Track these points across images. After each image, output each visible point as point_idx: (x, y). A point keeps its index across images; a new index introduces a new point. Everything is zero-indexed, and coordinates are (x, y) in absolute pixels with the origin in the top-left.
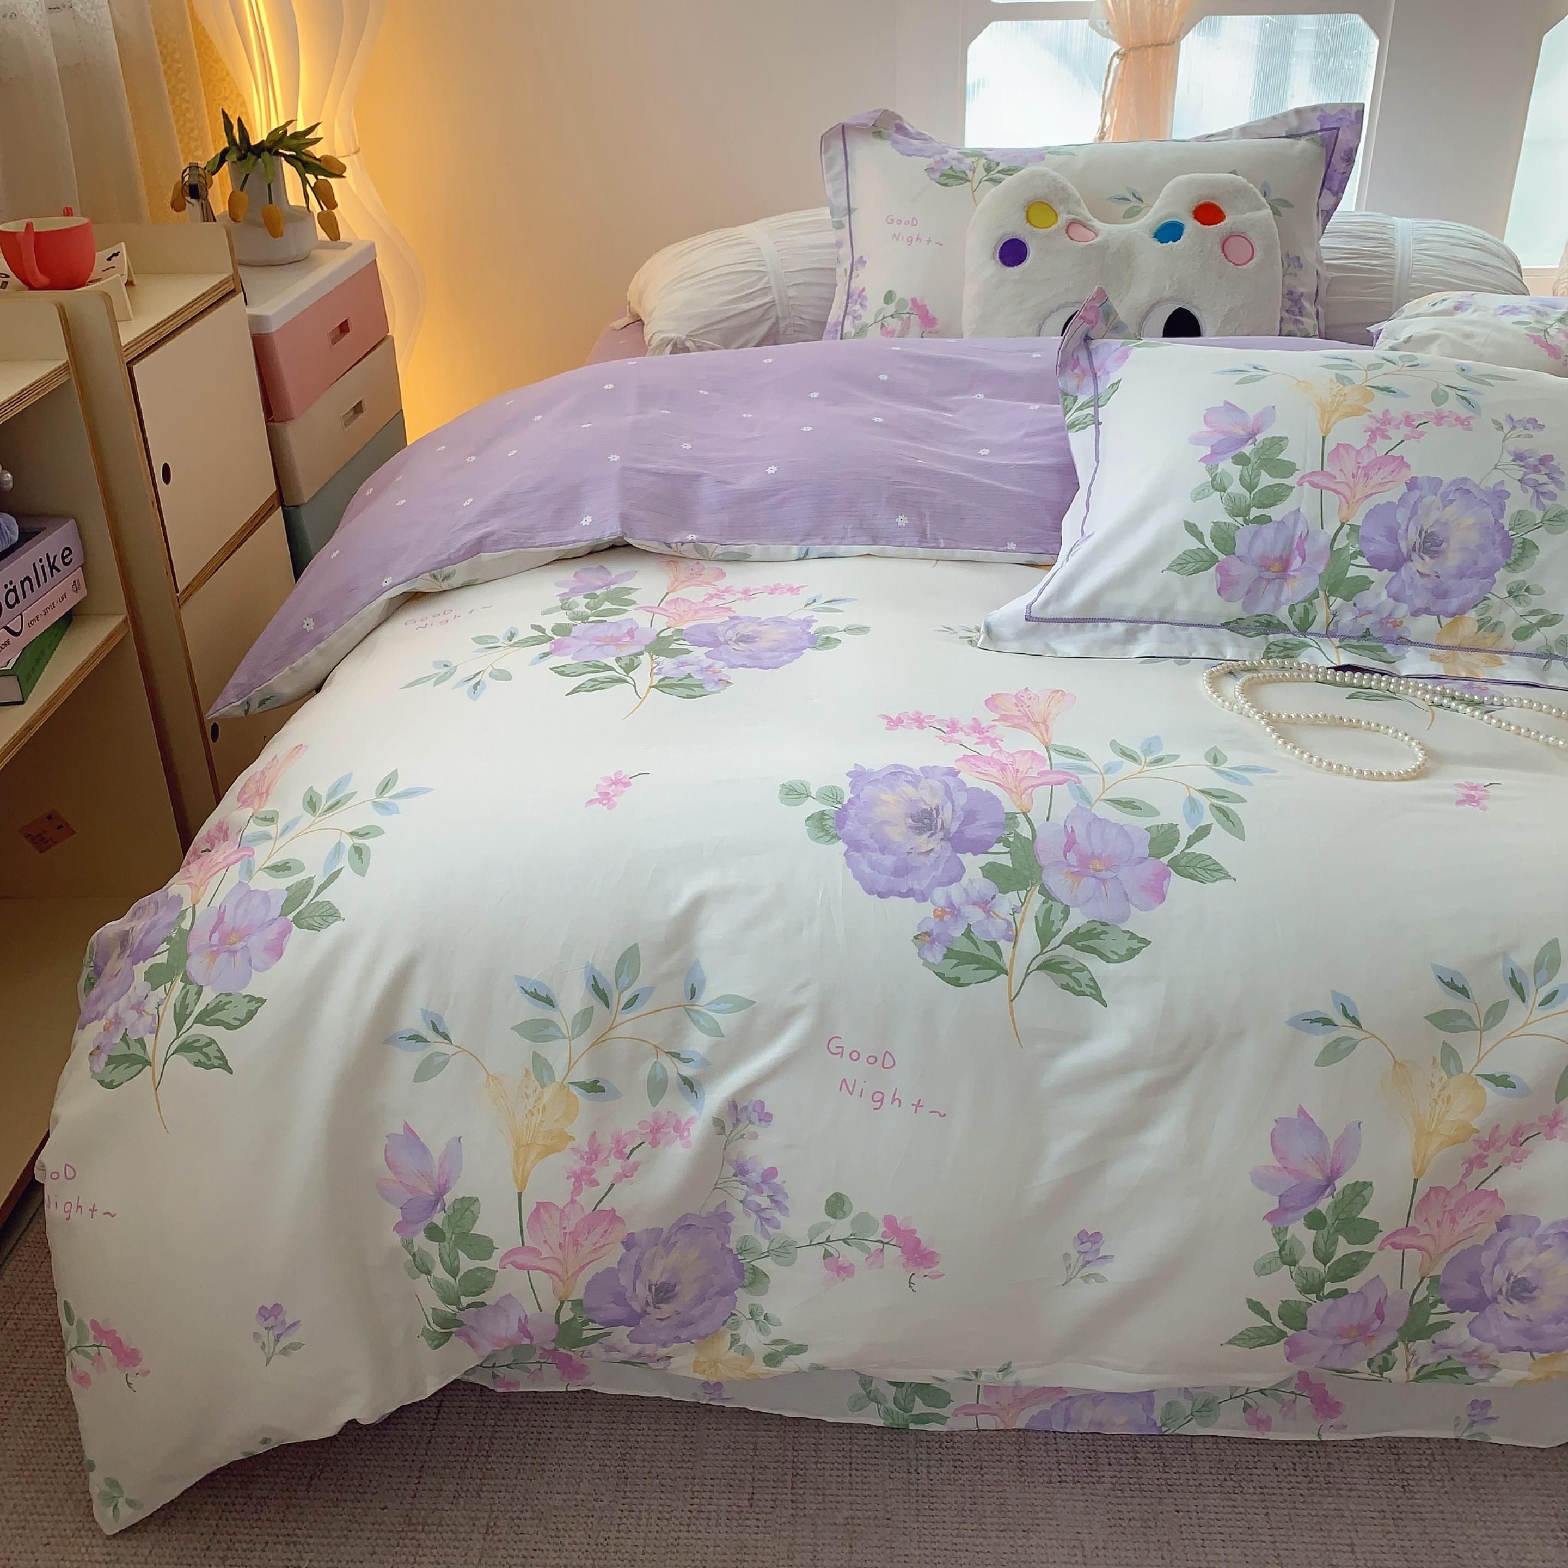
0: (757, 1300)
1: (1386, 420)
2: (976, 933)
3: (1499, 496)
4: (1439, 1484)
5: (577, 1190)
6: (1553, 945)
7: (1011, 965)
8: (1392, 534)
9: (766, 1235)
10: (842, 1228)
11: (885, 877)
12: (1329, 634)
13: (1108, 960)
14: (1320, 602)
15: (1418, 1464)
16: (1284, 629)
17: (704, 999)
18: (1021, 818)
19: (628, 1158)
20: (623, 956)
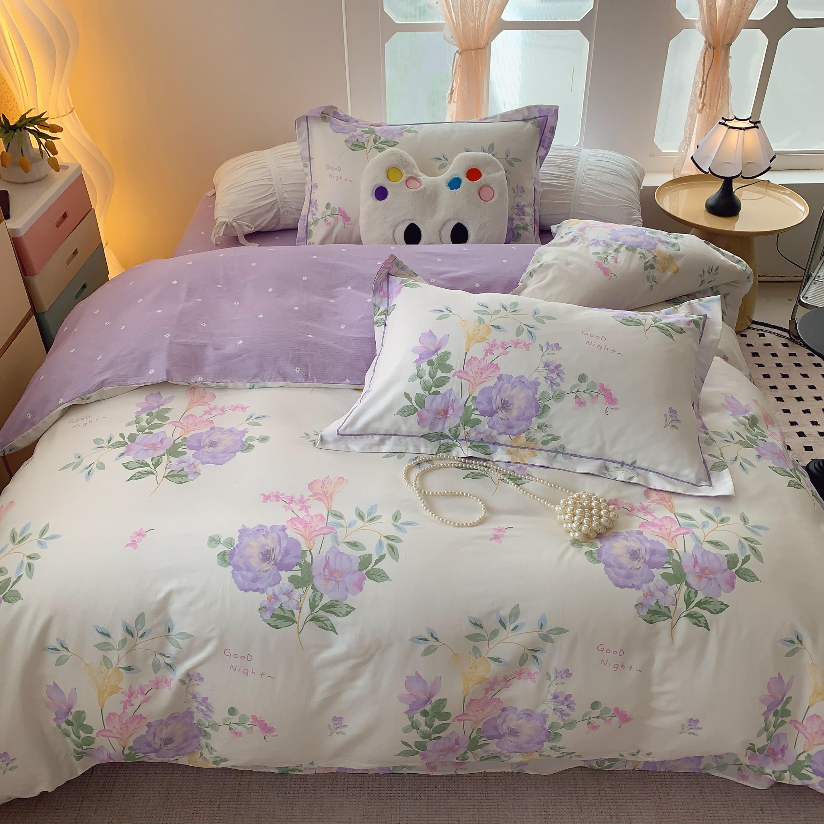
0: (208, 741)
1: (493, 345)
2: (284, 607)
3: (536, 384)
4: (500, 792)
5: (125, 708)
6: (517, 607)
7: (299, 619)
8: (490, 401)
9: (207, 720)
10: (235, 719)
11: (248, 582)
12: (466, 440)
13: (338, 616)
14: (461, 428)
15: (494, 784)
16: (448, 437)
17: (173, 633)
18: (308, 553)
19: (146, 695)
20: (138, 617)
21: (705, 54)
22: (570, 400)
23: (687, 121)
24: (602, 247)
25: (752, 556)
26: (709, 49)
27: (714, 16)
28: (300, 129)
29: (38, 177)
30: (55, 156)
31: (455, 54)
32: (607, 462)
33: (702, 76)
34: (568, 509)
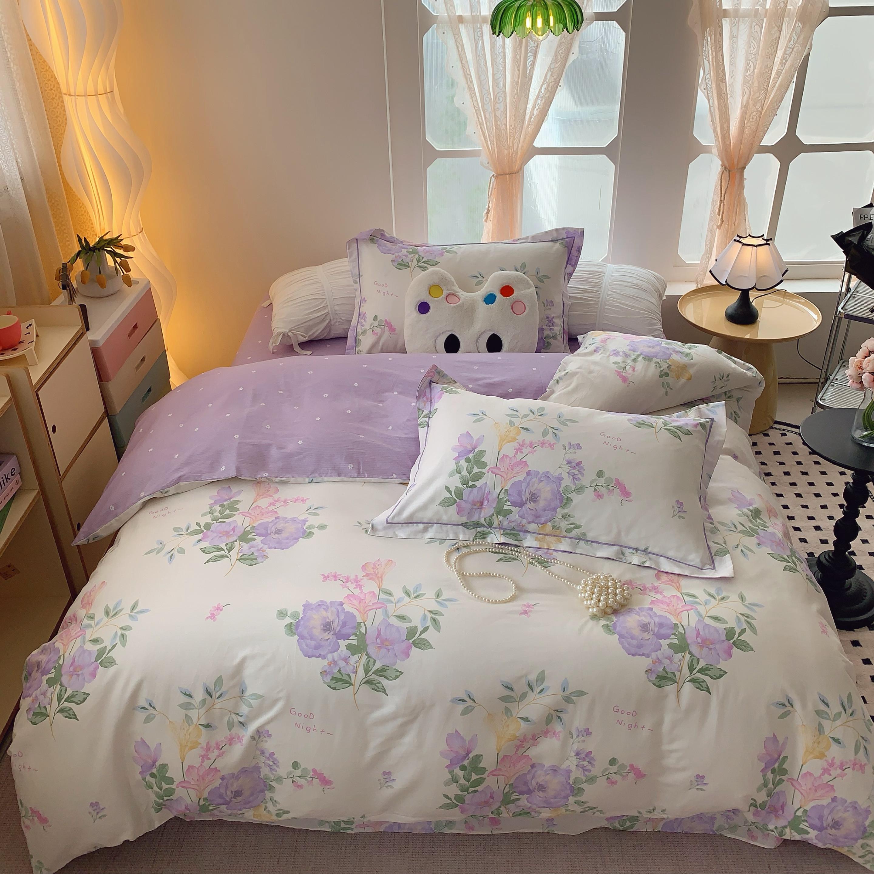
0: (272, 795)
1: (522, 445)
2: (342, 671)
3: (560, 479)
5: (203, 761)
6: (543, 672)
7: (354, 682)
8: (520, 494)
9: (273, 774)
10: (298, 772)
11: (311, 650)
12: (500, 528)
13: (388, 679)
14: (495, 517)
16: (484, 526)
17: (247, 694)
18: (362, 624)
19: (221, 750)
20: (216, 680)
21: (722, 176)
22: (589, 492)
23: (707, 236)
24: (621, 357)
25: (747, 629)
26: (725, 171)
27: (728, 143)
28: (350, 250)
29: (112, 292)
30: (128, 273)
31: (491, 178)
32: (624, 548)
33: (720, 195)
34: (588, 588)
